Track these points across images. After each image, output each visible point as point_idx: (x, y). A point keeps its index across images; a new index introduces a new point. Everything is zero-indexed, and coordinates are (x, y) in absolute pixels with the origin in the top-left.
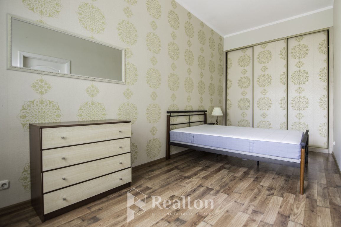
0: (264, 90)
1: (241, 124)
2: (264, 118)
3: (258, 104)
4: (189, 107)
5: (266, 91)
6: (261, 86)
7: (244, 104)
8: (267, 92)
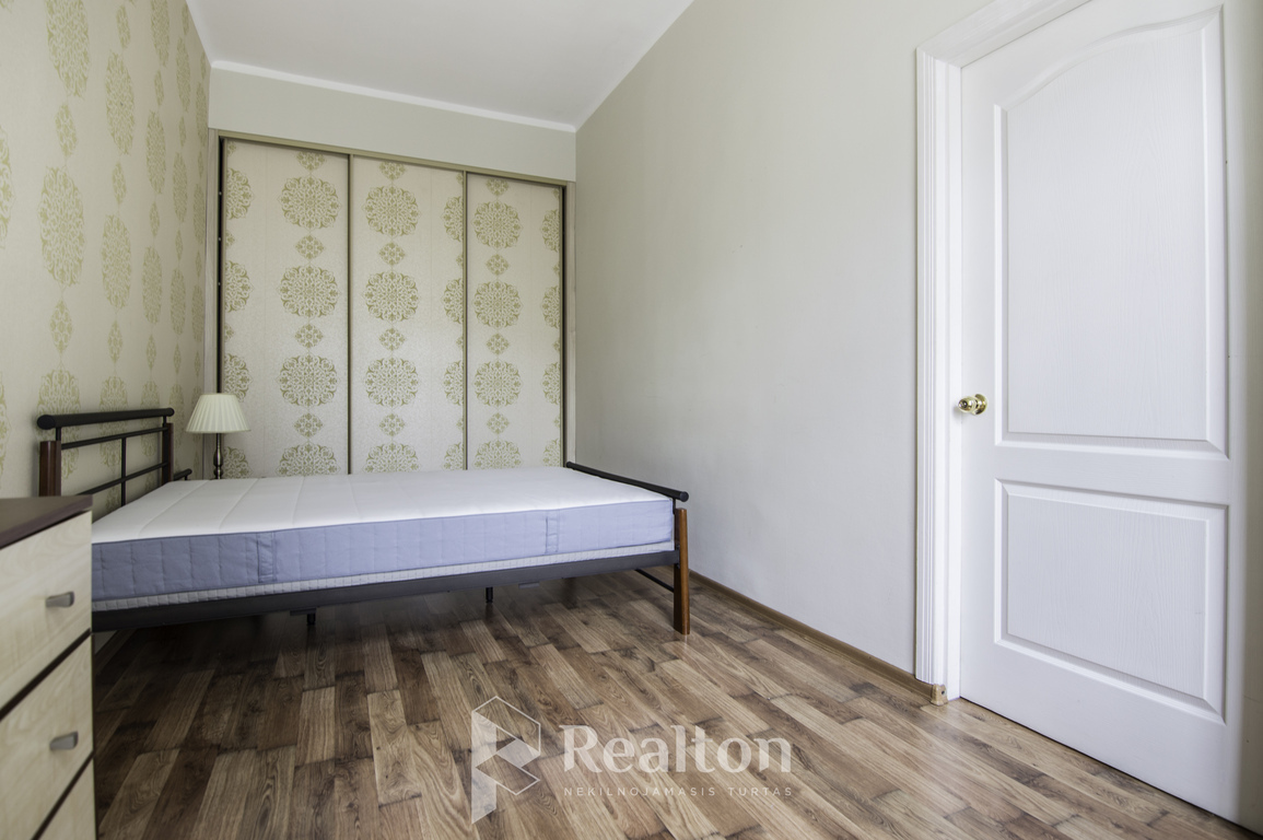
0: (392, 331)
1: (296, 464)
2: (392, 434)
3: (371, 382)
4: (115, 387)
5: (398, 335)
6: (381, 317)
7: (309, 381)
8: (402, 340)
